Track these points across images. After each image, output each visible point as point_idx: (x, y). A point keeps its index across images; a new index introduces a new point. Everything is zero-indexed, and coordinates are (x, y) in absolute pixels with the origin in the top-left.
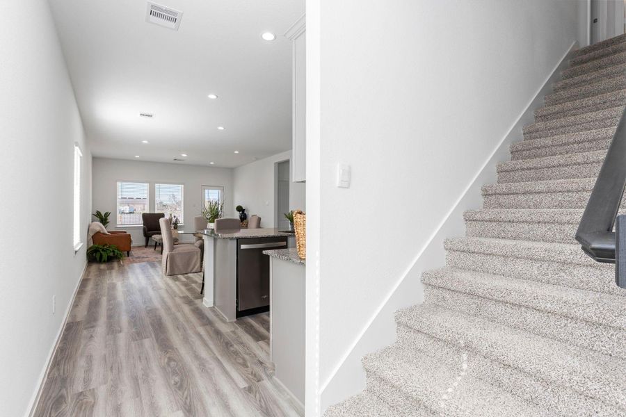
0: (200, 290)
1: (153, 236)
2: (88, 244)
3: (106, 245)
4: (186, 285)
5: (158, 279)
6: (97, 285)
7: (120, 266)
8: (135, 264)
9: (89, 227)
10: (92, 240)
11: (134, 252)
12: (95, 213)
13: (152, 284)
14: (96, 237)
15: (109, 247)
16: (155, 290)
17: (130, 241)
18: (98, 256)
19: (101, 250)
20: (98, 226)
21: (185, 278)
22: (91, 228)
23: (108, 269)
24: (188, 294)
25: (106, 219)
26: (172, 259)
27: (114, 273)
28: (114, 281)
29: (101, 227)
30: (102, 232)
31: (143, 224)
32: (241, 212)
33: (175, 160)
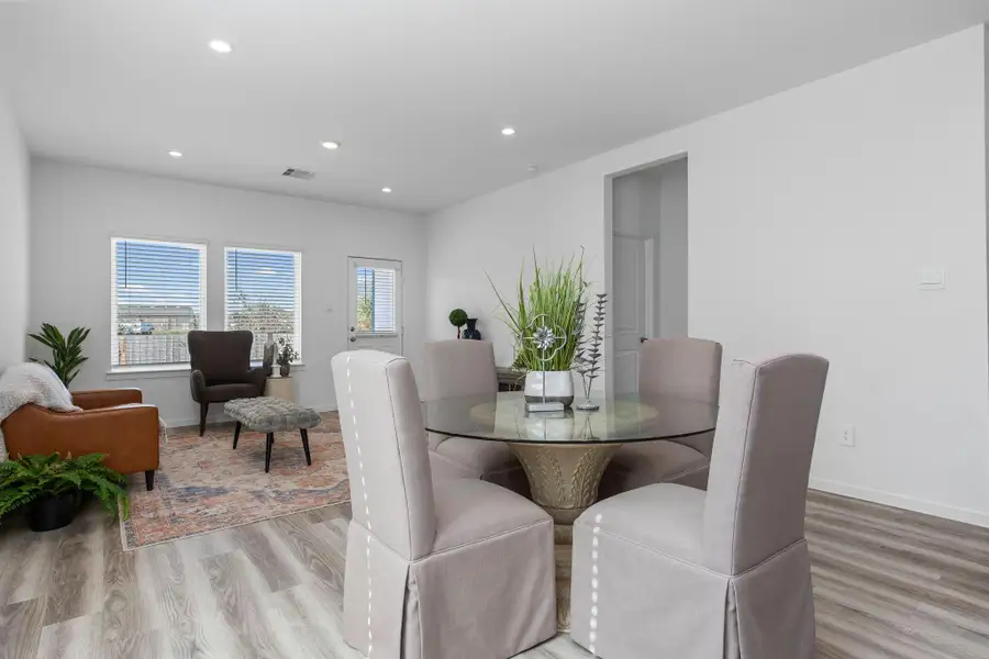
25: (75, 350)
29: (43, 387)
30: (44, 403)
31: (192, 364)
32: (465, 327)
33: (289, 172)
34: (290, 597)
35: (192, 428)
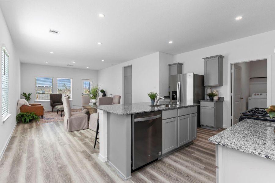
0: (93, 145)
1: (56, 106)
2: (17, 112)
3: (28, 112)
4: (82, 140)
5: (61, 135)
6: (21, 142)
7: (37, 125)
8: (46, 124)
9: (18, 101)
10: (19, 109)
11: (46, 116)
12: (23, 94)
13: (59, 140)
14: (23, 108)
15: (30, 114)
16: (61, 145)
17: (43, 110)
18: (23, 119)
19: (25, 116)
20: (24, 101)
21: (79, 133)
22: (19, 102)
23: (29, 128)
24: (85, 148)
25: (29, 97)
26: (70, 122)
27: (33, 130)
28: (33, 138)
29: (25, 102)
30: (26, 105)
31: (51, 100)
32: (103, 93)
33: (68, 65)
34: (60, 128)
35: (51, 111)
